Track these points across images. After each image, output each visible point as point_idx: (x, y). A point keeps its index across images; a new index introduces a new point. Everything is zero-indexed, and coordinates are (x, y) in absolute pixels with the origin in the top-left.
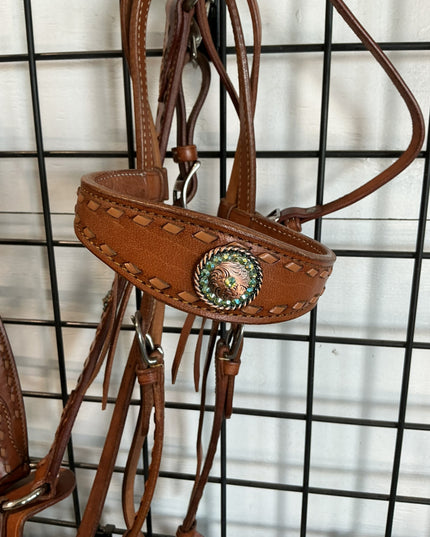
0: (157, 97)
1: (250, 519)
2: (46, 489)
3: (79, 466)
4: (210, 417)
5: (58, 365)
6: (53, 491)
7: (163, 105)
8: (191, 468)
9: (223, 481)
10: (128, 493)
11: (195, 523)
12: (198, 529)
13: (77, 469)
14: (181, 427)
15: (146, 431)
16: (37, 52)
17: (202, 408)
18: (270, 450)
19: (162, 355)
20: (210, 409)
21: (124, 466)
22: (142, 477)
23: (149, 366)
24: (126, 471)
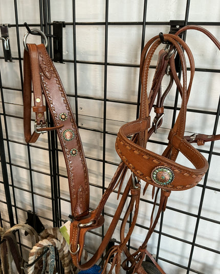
0: (151, 88)
1: (171, 250)
2: (94, 222)
3: (105, 214)
4: (157, 208)
5: (102, 175)
6: (97, 223)
7: (152, 91)
8: (148, 225)
9: (160, 233)
10: (123, 229)
11: (146, 246)
12: (148, 249)
13: (105, 215)
14: (146, 208)
15: (132, 210)
16: (108, 62)
17: (155, 204)
18: (182, 225)
19: (140, 185)
20: (157, 205)
21: (123, 218)
22: (129, 224)
23: (135, 189)
24: (123, 220)
